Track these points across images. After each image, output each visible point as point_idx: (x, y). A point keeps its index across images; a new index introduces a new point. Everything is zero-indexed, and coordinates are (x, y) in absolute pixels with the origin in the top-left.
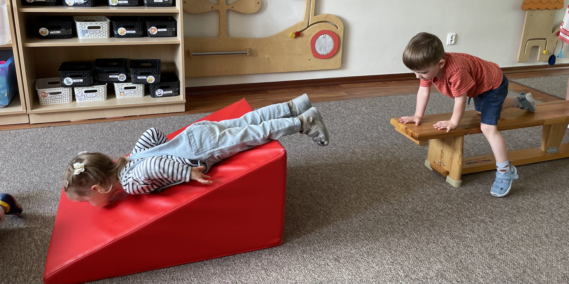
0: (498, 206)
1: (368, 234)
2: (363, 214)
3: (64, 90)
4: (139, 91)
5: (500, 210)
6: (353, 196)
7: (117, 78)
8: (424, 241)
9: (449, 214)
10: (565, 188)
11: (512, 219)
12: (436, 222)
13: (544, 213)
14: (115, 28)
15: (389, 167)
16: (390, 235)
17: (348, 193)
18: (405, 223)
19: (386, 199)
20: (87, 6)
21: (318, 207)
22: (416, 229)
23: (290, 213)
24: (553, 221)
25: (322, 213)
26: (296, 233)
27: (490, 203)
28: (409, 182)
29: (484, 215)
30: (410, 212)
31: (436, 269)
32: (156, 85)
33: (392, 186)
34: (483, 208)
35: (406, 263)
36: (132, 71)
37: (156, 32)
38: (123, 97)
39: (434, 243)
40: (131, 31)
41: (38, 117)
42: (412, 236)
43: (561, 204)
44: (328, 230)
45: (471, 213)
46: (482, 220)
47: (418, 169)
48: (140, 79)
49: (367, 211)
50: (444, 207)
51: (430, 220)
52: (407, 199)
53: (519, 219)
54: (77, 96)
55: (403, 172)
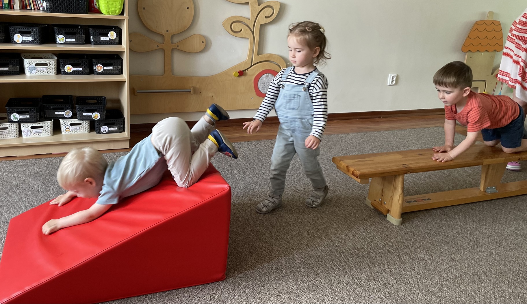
0: (437, 244)
1: (310, 270)
2: (305, 251)
3: (10, 125)
4: (84, 127)
5: (440, 248)
6: (295, 233)
7: (63, 114)
8: (364, 278)
9: (389, 251)
10: (503, 227)
11: (452, 257)
12: (376, 260)
13: (483, 251)
14: (62, 65)
15: (330, 205)
16: (331, 272)
17: (290, 230)
18: (346, 260)
19: (327, 236)
20: (35, 44)
21: (260, 244)
22: (357, 266)
24: (491, 259)
25: (264, 250)
26: (238, 269)
27: (430, 241)
28: (350, 220)
29: (424, 253)
30: (351, 249)
32: (101, 121)
33: (333, 223)
34: (423, 246)
36: (78, 108)
37: (102, 70)
38: (68, 134)
39: (374, 280)
40: (78, 69)
42: (352, 273)
43: (499, 243)
44: (270, 266)
45: (411, 251)
46: (422, 258)
47: (359, 207)
48: (86, 116)
49: (308, 248)
50: (385, 245)
51: (371, 257)
52: (348, 237)
53: (458, 257)
54: (24, 131)
55: (344, 210)
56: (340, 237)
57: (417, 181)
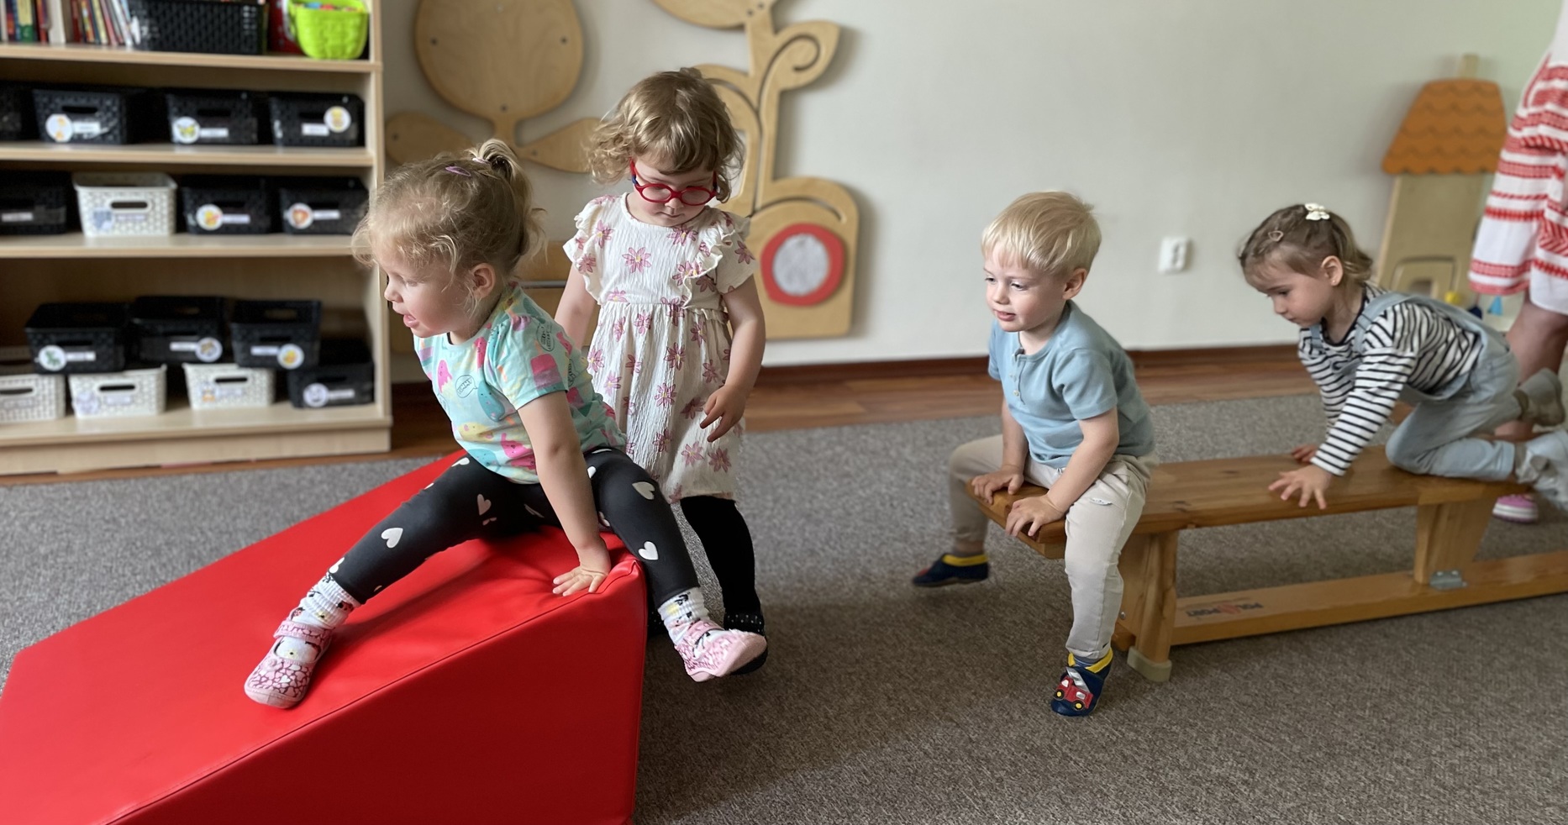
0: (1272, 739)
1: (884, 811)
2: (875, 753)
3: (39, 382)
4: (257, 389)
5: (1278, 750)
6: (850, 701)
7: (195, 351)
9: (1125, 758)
10: (1476, 691)
11: (1311, 777)
12: (1085, 781)
13: (1408, 760)
14: (189, 207)
15: (964, 619)
16: (948, 815)
17: (836, 691)
18: (994, 781)
19: (944, 710)
20: (110, 143)
21: (744, 731)
22: (1025, 799)
23: (663, 746)
24: (1430, 783)
25: (754, 748)
26: (673, 804)
27: (1250, 730)
28: (1016, 664)
29: (1230, 763)
30: (1013, 749)
32: (306, 372)
33: (967, 674)
34: (1228, 743)
36: (237, 331)
38: (210, 407)
40: (237, 217)
42: (1009, 819)
43: (1458, 735)
44: (769, 798)
45: (1191, 758)
46: (1222, 778)
48: (259, 355)
49: (886, 745)
50: (1114, 738)
51: (1069, 774)
52: (1008, 714)
53: (1330, 777)
54: (78, 400)
55: (1003, 635)
56: (982, 714)
57: (1229, 553)
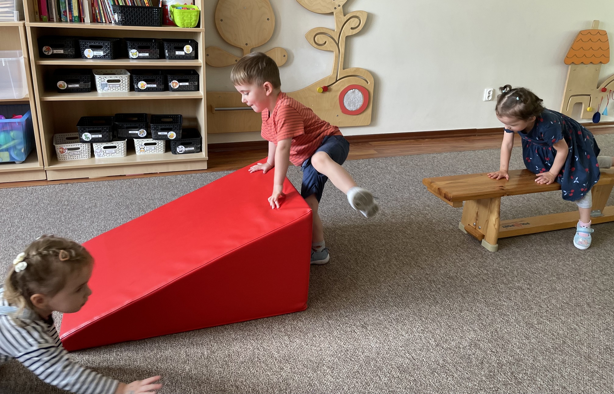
0: (537, 273)
1: (398, 300)
2: (393, 279)
3: (82, 145)
4: (160, 147)
5: (539, 277)
6: (382, 260)
7: (137, 134)
8: (457, 308)
9: (484, 280)
10: (609, 254)
11: (552, 287)
12: (470, 289)
13: (587, 280)
14: (135, 82)
15: (420, 229)
16: (421, 301)
17: (377, 256)
18: (437, 289)
19: (416, 263)
20: (107, 59)
21: (344, 271)
22: (449, 296)
24: (595, 289)
25: (349, 278)
26: (321, 298)
27: (529, 269)
28: (441, 246)
29: (522, 282)
30: (443, 277)
31: (469, 338)
32: (177, 141)
33: (423, 249)
34: (520, 274)
35: (438, 331)
36: (152, 127)
37: (177, 86)
38: (143, 154)
39: (468, 310)
40: (152, 85)
41: (56, 173)
42: (444, 303)
43: (604, 271)
44: (356, 296)
45: (508, 280)
46: (520, 287)
47: (452, 232)
48: (161, 135)
49: (397, 276)
50: (479, 273)
51: (464, 286)
52: (440, 264)
53: (559, 286)
54: (96, 152)
55: (435, 235)
56: (431, 264)
57: (515, 204)
